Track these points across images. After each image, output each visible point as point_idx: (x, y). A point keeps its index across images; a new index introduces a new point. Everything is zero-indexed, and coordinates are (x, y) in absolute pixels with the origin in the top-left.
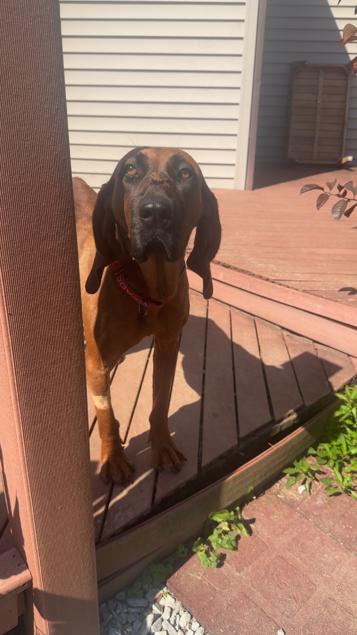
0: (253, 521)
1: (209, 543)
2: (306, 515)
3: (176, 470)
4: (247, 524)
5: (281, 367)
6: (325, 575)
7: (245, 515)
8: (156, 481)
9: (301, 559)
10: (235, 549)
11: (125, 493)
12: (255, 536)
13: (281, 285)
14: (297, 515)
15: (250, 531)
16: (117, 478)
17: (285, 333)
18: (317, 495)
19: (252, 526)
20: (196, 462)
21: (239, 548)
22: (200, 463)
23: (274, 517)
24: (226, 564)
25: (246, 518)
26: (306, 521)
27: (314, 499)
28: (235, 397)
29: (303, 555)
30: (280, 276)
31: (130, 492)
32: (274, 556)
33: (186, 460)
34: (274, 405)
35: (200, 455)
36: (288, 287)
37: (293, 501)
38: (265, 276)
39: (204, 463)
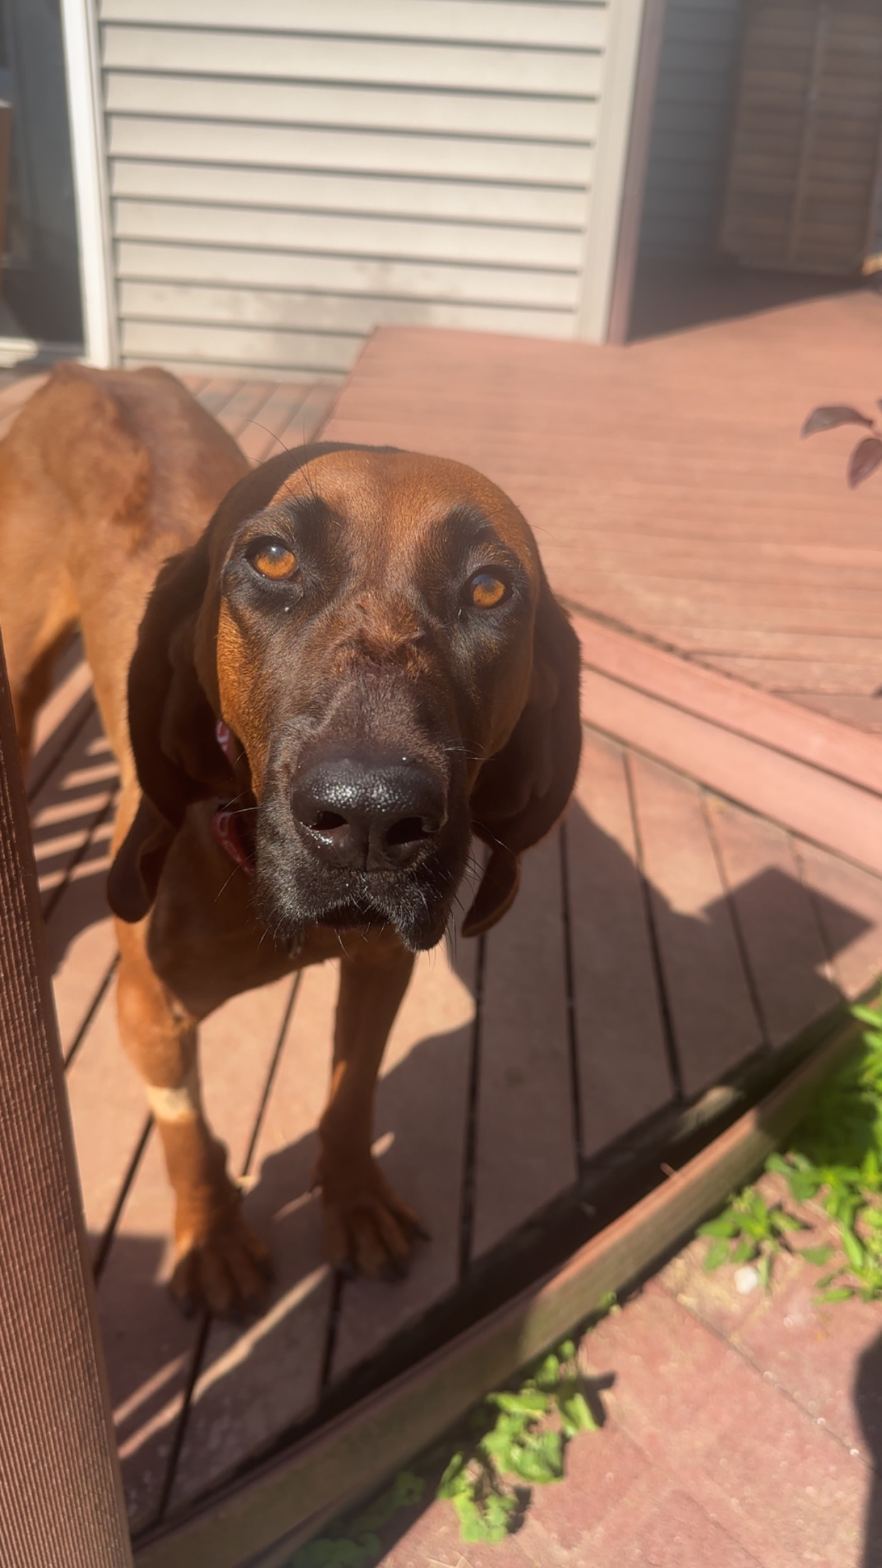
0: (608, 1381)
1: (485, 1460)
2: (757, 1360)
3: (396, 1271)
4: (593, 1390)
5: (703, 918)
6: (807, 1555)
7: (588, 1364)
8: (336, 1307)
9: (742, 1500)
10: (558, 1473)
11: (241, 1350)
12: (615, 1430)
13: (707, 666)
14: (733, 1360)
15: (599, 1415)
16: (220, 1300)
17: (713, 803)
18: (788, 1296)
19: (607, 1397)
20: (454, 1244)
21: (570, 1469)
22: (466, 1245)
23: (668, 1369)
24: (532, 1522)
25: (592, 1371)
26: (755, 1378)
27: (780, 1308)
28: (571, 1013)
29: (748, 1491)
30: (705, 638)
31: (259, 1346)
32: (666, 1492)
33: (426, 1237)
34: (682, 1043)
35: (467, 1216)
36: (729, 675)
37: (722, 1316)
38: (665, 635)
39: (481, 1246)
